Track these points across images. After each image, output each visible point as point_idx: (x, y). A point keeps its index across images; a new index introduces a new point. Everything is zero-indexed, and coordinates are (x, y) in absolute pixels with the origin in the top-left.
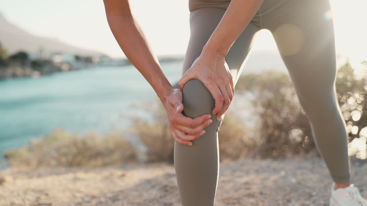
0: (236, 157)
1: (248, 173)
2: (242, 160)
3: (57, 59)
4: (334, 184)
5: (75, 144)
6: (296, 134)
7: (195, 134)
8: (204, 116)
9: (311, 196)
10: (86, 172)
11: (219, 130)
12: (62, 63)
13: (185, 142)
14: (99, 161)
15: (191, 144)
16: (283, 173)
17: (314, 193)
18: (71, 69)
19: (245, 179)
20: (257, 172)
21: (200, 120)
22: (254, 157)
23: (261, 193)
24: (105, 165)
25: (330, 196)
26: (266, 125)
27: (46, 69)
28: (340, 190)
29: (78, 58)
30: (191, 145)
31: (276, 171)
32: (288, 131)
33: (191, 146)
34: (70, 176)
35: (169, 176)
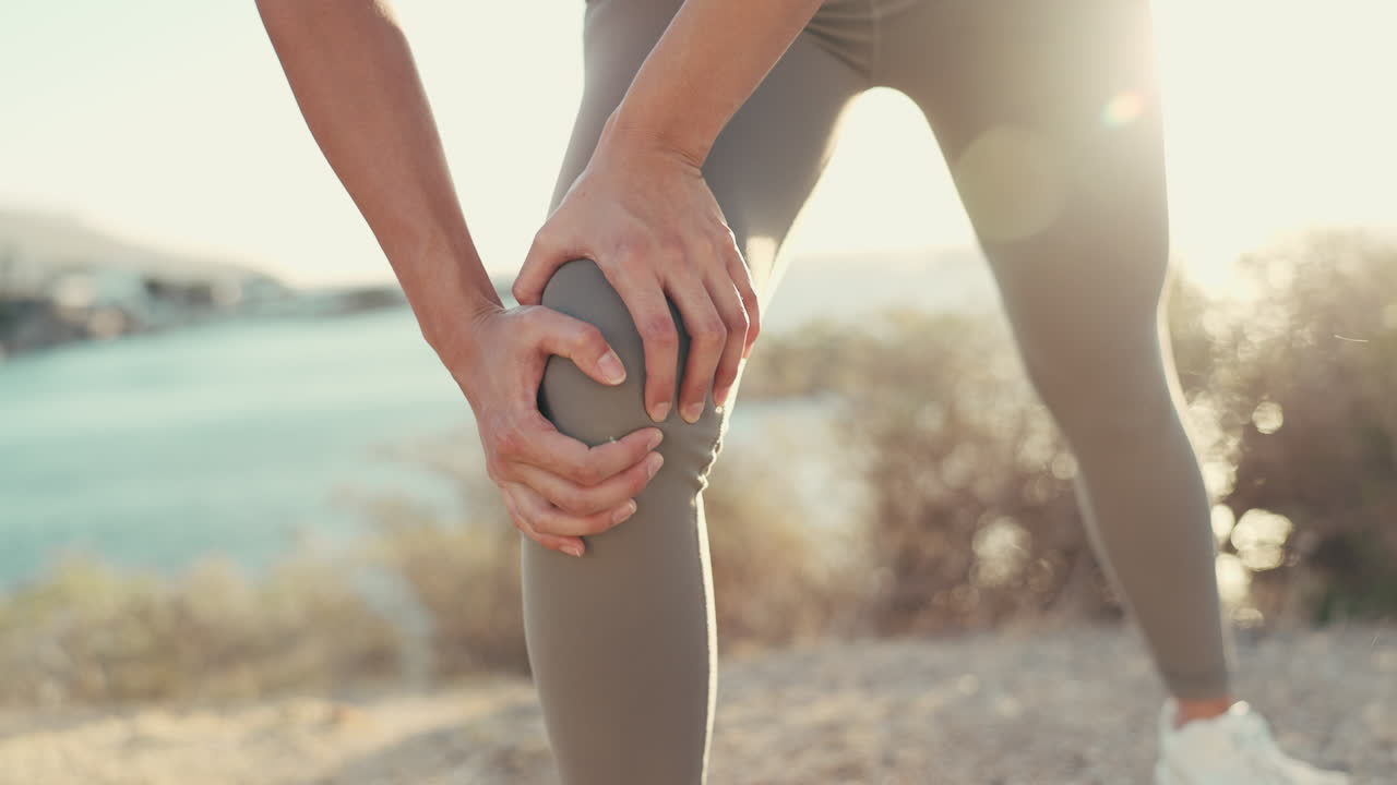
0: (780, 636)
1: (832, 685)
2: (805, 643)
3: (73, 295)
4: (1170, 707)
5: (142, 613)
6: (1000, 544)
7: (591, 513)
8: (636, 438)
9: (1079, 763)
10: (182, 713)
11: (706, 485)
12: (91, 310)
13: (551, 540)
14: (245, 678)
15: (577, 550)
16: (965, 685)
17: (1093, 752)
18: (130, 327)
19: (825, 710)
20: (869, 684)
21: (615, 452)
22: (850, 635)
23: (889, 762)
24: (271, 691)
25: (1155, 757)
26: (889, 516)
27: (28, 330)
28: (1198, 730)
29: (155, 288)
30: (578, 553)
31: (935, 676)
32: (970, 535)
33: (575, 557)
34: (112, 730)
35: (520, 713)
